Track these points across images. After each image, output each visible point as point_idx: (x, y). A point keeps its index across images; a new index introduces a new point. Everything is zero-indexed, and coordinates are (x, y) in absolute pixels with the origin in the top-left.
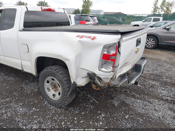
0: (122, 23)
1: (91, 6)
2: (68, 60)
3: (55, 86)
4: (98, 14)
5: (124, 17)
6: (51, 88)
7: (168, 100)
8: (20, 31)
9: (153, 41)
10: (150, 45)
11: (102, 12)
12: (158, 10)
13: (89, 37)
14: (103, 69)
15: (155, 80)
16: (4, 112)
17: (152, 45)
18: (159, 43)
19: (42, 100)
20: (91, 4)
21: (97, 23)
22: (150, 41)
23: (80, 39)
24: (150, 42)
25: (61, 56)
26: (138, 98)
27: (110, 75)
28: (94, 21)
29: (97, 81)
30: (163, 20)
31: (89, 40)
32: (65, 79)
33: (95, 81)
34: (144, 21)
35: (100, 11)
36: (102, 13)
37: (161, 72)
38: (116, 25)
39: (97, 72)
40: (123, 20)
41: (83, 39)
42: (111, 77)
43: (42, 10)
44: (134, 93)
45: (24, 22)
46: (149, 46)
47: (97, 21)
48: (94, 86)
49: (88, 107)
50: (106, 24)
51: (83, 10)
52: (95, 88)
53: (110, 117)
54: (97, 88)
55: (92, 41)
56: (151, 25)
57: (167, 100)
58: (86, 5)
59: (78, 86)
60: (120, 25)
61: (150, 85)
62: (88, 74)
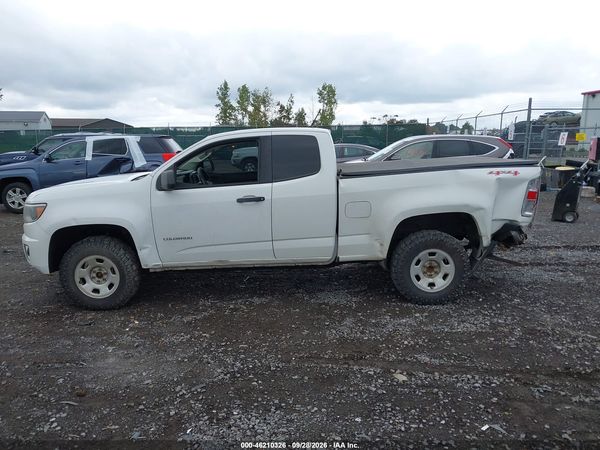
6: (421, 275)
11: (44, 116)
13: (509, 172)
14: (527, 213)
31: (510, 175)
36: (46, 125)
41: (501, 176)
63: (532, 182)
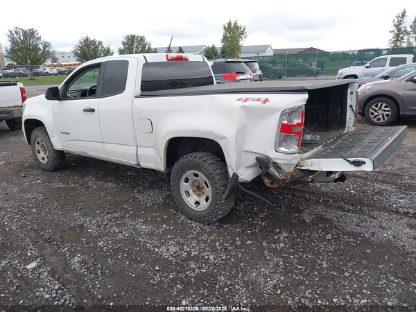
0: (318, 73)
1: (243, 36)
2: (223, 138)
3: (198, 187)
4: (261, 55)
5: (323, 59)
6: (191, 192)
7: (408, 213)
8: (136, 97)
9: (387, 109)
10: (381, 116)
11: (269, 48)
12: (406, 37)
13: (258, 100)
14: (282, 149)
15: (387, 183)
16: (117, 230)
17: (386, 117)
18: (401, 113)
19: (175, 214)
20: (242, 33)
21: (260, 76)
22: (380, 108)
23: (245, 104)
24: (381, 112)
25: (212, 133)
26: (349, 211)
27: (294, 158)
28: (254, 71)
29: (272, 170)
30: (413, 62)
31: (259, 103)
32: (218, 171)
33: (270, 170)
34: (368, 65)
35: (265, 48)
36: (269, 53)
37: (401, 169)
38: (303, 78)
39: (273, 155)
40: (320, 65)
41: (248, 103)
42: (295, 162)
43: (168, 60)
44: (342, 203)
45: (142, 82)
46: (379, 119)
47: (259, 72)
48: (267, 181)
49: (257, 224)
50: (280, 78)
51: (224, 48)
52: (269, 185)
53: (298, 237)
54: (272, 184)
55: (264, 105)
56: (384, 73)
57: (406, 214)
58: (231, 37)
59: (240, 181)
60: (313, 78)
61: (376, 191)
62: (257, 159)
63: (290, 113)
